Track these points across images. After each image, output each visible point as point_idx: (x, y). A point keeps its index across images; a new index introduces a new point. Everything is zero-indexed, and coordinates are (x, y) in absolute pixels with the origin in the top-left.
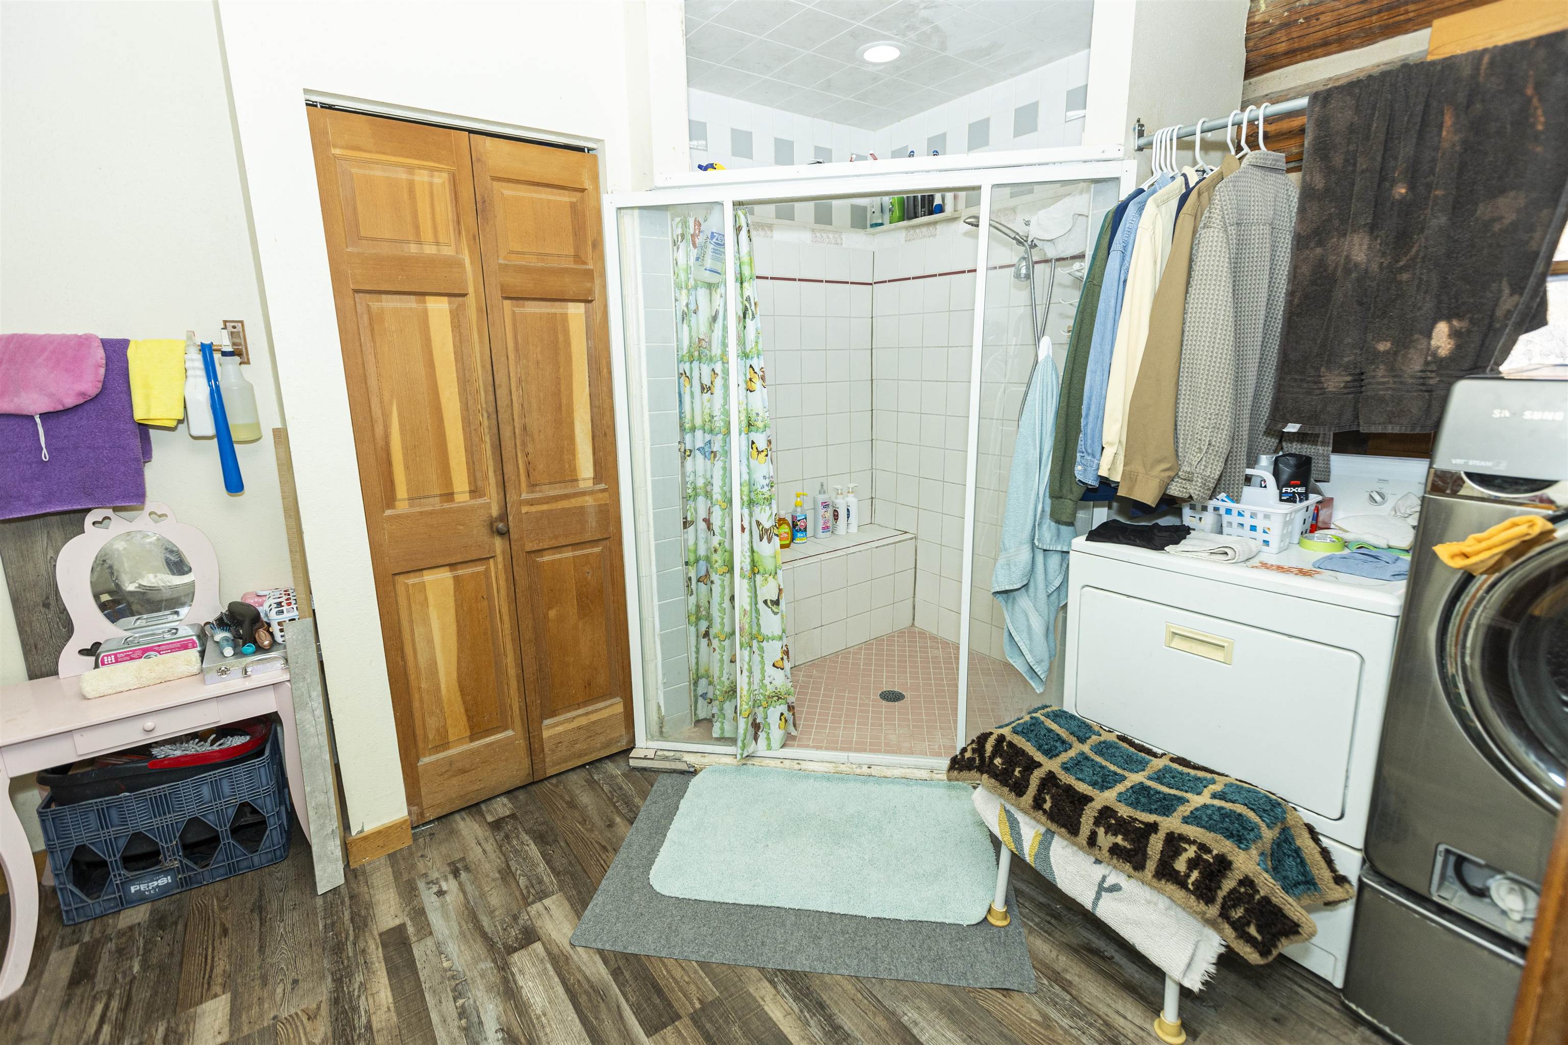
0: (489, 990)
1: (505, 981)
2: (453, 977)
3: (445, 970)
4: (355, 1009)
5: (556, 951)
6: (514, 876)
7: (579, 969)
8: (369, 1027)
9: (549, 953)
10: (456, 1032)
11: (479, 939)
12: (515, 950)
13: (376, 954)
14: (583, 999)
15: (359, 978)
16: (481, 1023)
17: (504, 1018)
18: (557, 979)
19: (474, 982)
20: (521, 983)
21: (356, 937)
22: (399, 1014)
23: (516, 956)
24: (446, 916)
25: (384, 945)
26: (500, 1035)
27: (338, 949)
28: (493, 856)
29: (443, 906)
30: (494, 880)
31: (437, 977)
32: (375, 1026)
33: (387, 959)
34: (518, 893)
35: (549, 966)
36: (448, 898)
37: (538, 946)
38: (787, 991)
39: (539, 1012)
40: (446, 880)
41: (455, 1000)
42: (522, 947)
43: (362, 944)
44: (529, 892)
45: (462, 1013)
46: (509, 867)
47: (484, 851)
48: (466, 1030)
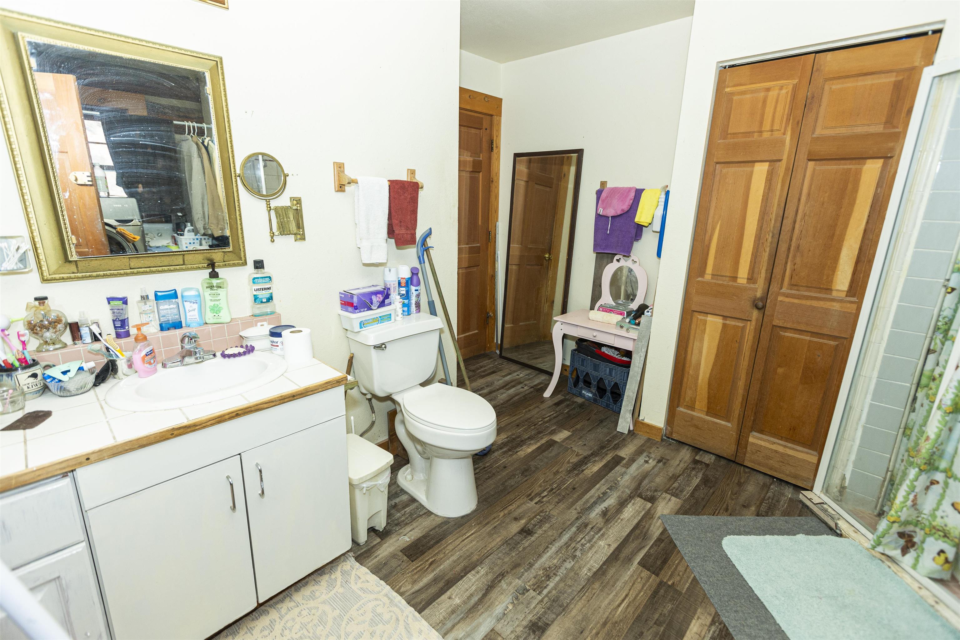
0: (619, 497)
1: (626, 500)
2: (616, 484)
3: (617, 480)
4: (586, 464)
5: (652, 512)
6: (676, 480)
7: (650, 525)
8: (583, 471)
9: (649, 510)
10: (597, 495)
11: (637, 483)
12: (641, 498)
13: (609, 457)
14: (638, 532)
15: (597, 459)
16: (605, 501)
17: (611, 507)
18: (639, 518)
19: (619, 491)
20: (629, 506)
21: (610, 449)
22: (592, 476)
23: (639, 499)
24: (638, 469)
25: (613, 458)
26: (604, 509)
27: (602, 448)
28: (679, 468)
29: (641, 465)
30: (667, 475)
31: (612, 479)
32: (585, 472)
33: (609, 462)
34: (668, 486)
35: (643, 513)
36: (646, 465)
37: (649, 505)
38: (714, 632)
39: (621, 517)
40: (654, 460)
41: (608, 489)
42: (645, 499)
43: (609, 452)
44: (672, 490)
45: (604, 493)
46: (679, 476)
47: (678, 465)
48: (599, 497)
